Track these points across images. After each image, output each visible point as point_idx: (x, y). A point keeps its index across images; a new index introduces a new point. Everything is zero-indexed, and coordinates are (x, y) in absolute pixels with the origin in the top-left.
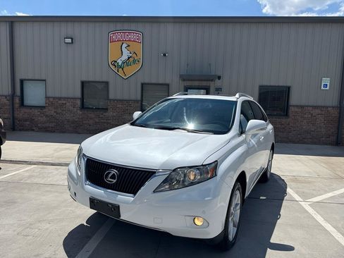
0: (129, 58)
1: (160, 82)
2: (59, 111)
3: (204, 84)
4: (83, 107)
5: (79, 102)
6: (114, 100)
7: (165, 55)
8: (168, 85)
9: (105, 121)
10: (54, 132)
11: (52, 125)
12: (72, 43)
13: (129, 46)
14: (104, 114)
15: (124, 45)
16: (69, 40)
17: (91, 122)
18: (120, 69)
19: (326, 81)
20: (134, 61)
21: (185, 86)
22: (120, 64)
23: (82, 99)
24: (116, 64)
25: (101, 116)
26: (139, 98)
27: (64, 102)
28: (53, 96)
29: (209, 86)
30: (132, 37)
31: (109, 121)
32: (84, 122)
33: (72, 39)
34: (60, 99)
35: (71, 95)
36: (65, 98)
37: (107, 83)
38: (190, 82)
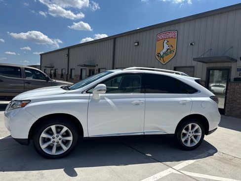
0: (167, 50)
1: (188, 66)
3: (226, 65)
7: (191, 44)
8: (194, 67)
13: (168, 42)
15: (166, 41)
16: (136, 44)
18: (162, 59)
21: (207, 68)
22: (162, 55)
29: (231, 67)
33: (138, 43)
38: (212, 64)
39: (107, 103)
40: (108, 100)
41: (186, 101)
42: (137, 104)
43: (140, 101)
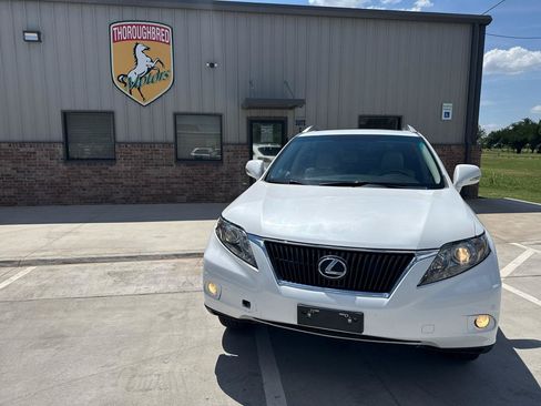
0: (149, 70)
1: (207, 111)
2: (23, 166)
3: (277, 113)
4: (68, 158)
5: (60, 149)
6: (126, 143)
7: (212, 65)
8: (220, 116)
9: (113, 180)
10: (15, 204)
11: (11, 192)
12: (39, 40)
13: (148, 48)
14: (110, 168)
15: (140, 48)
16: (34, 36)
17: (86, 183)
18: (135, 90)
19: (448, 107)
20: (159, 75)
21: (248, 119)
22: (133, 80)
23: (66, 142)
24: (126, 81)
25: (104, 172)
26: (171, 138)
27: (32, 150)
28: (8, 139)
29: (286, 119)
30: (153, 32)
31: (121, 180)
32: (74, 184)
33: (39, 33)
34: (22, 144)
35: (43, 137)
36: (32, 143)
37: (111, 114)
38: (256, 110)
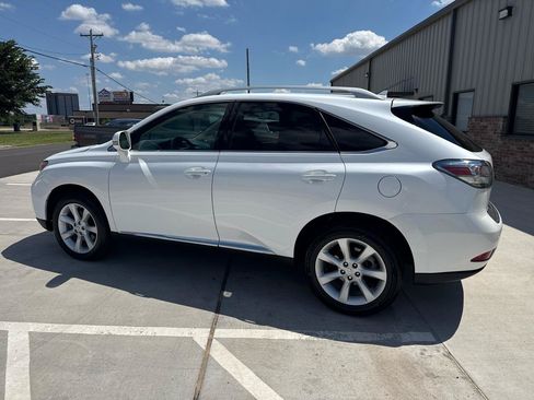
16: (504, 14)
23: (511, 117)
28: (479, 114)
34: (482, 119)
36: (487, 118)
39: (140, 171)
40: (143, 165)
41: (325, 172)
42: (196, 176)
43: (203, 168)
